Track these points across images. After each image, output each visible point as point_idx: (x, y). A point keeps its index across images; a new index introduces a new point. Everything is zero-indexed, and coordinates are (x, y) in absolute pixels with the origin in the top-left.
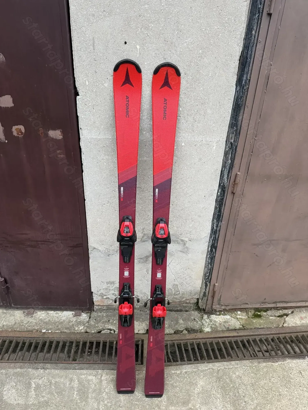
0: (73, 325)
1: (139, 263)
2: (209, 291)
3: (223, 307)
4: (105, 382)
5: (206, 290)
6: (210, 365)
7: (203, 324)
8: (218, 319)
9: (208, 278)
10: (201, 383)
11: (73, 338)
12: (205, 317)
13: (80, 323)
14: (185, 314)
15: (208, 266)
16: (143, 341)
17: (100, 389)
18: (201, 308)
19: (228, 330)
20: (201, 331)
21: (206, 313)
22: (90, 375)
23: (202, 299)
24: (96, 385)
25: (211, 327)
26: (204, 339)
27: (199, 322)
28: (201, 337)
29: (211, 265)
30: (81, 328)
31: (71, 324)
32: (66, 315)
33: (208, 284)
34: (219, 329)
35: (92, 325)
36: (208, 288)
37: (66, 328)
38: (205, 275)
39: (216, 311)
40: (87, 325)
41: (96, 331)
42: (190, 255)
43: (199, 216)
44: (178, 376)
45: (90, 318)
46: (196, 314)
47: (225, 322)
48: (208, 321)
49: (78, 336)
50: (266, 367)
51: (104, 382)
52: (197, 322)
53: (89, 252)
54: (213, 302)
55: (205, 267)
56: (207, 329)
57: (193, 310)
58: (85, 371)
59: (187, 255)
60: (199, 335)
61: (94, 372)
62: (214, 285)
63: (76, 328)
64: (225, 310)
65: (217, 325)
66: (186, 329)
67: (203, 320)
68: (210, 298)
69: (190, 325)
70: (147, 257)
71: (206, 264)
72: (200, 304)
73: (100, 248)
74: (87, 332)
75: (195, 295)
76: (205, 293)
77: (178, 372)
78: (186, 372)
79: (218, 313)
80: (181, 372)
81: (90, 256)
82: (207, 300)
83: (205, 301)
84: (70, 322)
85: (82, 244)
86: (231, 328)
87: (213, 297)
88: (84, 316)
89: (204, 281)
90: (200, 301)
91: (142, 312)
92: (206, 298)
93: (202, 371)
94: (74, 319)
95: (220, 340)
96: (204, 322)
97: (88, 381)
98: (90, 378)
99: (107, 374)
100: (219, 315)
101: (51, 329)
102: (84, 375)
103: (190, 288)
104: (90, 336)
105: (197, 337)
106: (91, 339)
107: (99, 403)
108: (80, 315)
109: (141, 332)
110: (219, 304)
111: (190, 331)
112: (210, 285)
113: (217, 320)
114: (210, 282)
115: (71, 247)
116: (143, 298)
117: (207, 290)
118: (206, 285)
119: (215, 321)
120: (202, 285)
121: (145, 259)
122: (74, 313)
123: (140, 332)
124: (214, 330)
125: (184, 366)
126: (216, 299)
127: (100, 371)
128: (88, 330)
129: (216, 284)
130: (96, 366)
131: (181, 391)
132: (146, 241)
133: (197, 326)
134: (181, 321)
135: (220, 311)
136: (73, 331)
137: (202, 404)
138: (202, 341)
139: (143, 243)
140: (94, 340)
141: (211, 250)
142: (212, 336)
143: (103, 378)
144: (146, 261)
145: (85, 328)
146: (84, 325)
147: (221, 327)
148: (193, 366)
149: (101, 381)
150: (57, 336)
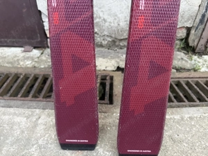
0: (18, 60)
4: (43, 127)
12: (195, 57)
13: (28, 58)
16: (112, 78)
17: (28, 140)
18: (190, 45)
20: (196, 70)
21: (196, 53)
22: (19, 115)
23: (197, 28)
24: (23, 132)
27: (189, 62)
28: (198, 76)
30: (29, 63)
31: (16, 59)
35: (42, 61)
37: (8, 63)
40: (36, 60)
41: (46, 66)
44: (178, 123)
45: (42, 54)
49: (21, 70)
52: (186, 61)
56: (204, 69)
57: (178, 51)
58: (11, 110)
61: (28, 112)
63: (21, 63)
66: (173, 68)
67: (193, 61)
74: (34, 67)
75: (188, 20)
76: (203, 16)
78: (191, 118)
80: (182, 119)
83: (200, 32)
84: (16, 56)
88: (36, 52)
90: (193, 32)
97: (12, 124)
98: (17, 119)
102: (9, 115)
104: (37, 71)
105: (191, 76)
108: (30, 51)
109: (110, 68)
111: (179, 69)
116: (112, 25)
122: (23, 49)
123: (108, 69)
125: (184, 109)
127: (37, 110)
128: (36, 65)
133: (187, 65)
136: (16, 65)
138: (201, 81)
140: (42, 74)
143: (40, 121)
145: (33, 63)
146: (33, 60)
149: (35, 125)
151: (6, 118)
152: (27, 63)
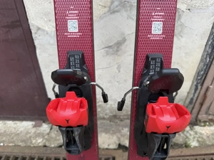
0: (30, 137)
1: (107, 54)
2: (198, 97)
3: (210, 117)
5: (194, 95)
7: (187, 137)
9: (201, 79)
11: (27, 153)
12: (188, 128)
13: (39, 135)
15: (206, 59)
16: (114, 159)
20: (187, 146)
25: (198, 141)
26: (193, 156)
27: (182, 135)
28: (189, 154)
29: (210, 58)
30: (40, 141)
31: (28, 136)
32: (25, 126)
33: (199, 87)
34: (208, 143)
35: (52, 138)
36: (198, 92)
37: (22, 141)
38: (198, 74)
39: (200, 121)
40: (46, 137)
41: (56, 145)
45: (51, 129)
48: (192, 133)
49: (34, 151)
53: (34, 36)
54: (200, 111)
55: (202, 60)
56: (194, 144)
59: (179, 39)
60: (185, 152)
62: (208, 89)
63: (34, 141)
64: (211, 120)
65: (205, 137)
67: (185, 133)
68: (197, 106)
70: (119, 44)
71: (203, 56)
73: (46, 29)
74: (45, 146)
76: (192, 99)
79: (203, 124)
81: (36, 43)
82: (193, 108)
84: (28, 133)
85: (20, 21)
87: (202, 104)
88: (45, 127)
89: (195, 83)
91: (112, 123)
92: (192, 105)
94: (33, 130)
96: (188, 135)
100: (204, 126)
101: (3, 142)
104: (49, 152)
105: (183, 154)
106: (48, 155)
108: (40, 126)
109: (112, 147)
110: (206, 113)
112: (201, 88)
113: (203, 132)
114: (202, 85)
115: (4, 27)
117: (196, 95)
118: (196, 89)
119: (201, 134)
120: (191, 88)
121: (116, 48)
122: (34, 123)
123: (110, 147)
124: (203, 144)
126: (205, 107)
128: (47, 144)
129: (211, 87)
132: (117, 11)
133: (181, 140)
135: (205, 122)
136: (29, 144)
139: (113, 16)
140: (53, 156)
142: (203, 153)
144: (117, 51)
145: (44, 141)
146: (43, 137)
147: (210, 141)
150: (10, 150)
152: (39, 141)
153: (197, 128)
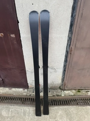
6: (63, 107)
8: (66, 92)
10: (60, 112)
11: (23, 97)
12: (63, 91)
14: (56, 90)
16: (43, 98)
19: (70, 96)
20: (61, 96)
21: (63, 90)
22: (27, 108)
24: (28, 111)
29: (64, 76)
30: (25, 94)
32: (21, 90)
34: (67, 95)
35: (28, 93)
38: (62, 79)
41: (29, 95)
42: (57, 73)
43: (60, 61)
45: (28, 91)
46: (59, 90)
47: (69, 93)
48: (63, 93)
50: (81, 108)
51: (31, 111)
55: (62, 76)
56: (63, 95)
58: (25, 107)
60: (60, 97)
62: (65, 82)
64: (69, 89)
66: (56, 95)
69: (58, 94)
72: (61, 87)
73: (29, 71)
75: (59, 85)
76: (62, 84)
77: (53, 108)
79: (67, 90)
81: (27, 73)
84: (22, 92)
85: (24, 69)
86: (70, 95)
87: (65, 85)
92: (63, 86)
93: (61, 109)
94: (23, 91)
95: (67, 99)
97: (26, 110)
98: (27, 109)
99: (32, 108)
101: (16, 94)
103: (57, 83)
106: (27, 97)
107: (29, 117)
108: (25, 90)
110: (67, 88)
111: (58, 96)
115: (21, 70)
118: (63, 82)
120: (61, 82)
122: (23, 89)
124: (65, 96)
125: (55, 107)
126: (66, 86)
127: (30, 107)
128: (27, 95)
130: (29, 105)
131: (54, 114)
133: (60, 94)
134: (55, 93)
136: (22, 94)
137: (60, 119)
138: (61, 99)
140: (29, 98)
141: (64, 72)
142: (64, 98)
143: (30, 109)
148: (58, 107)
150: (18, 96)
151: (25, 109)
153: (65, 91)
